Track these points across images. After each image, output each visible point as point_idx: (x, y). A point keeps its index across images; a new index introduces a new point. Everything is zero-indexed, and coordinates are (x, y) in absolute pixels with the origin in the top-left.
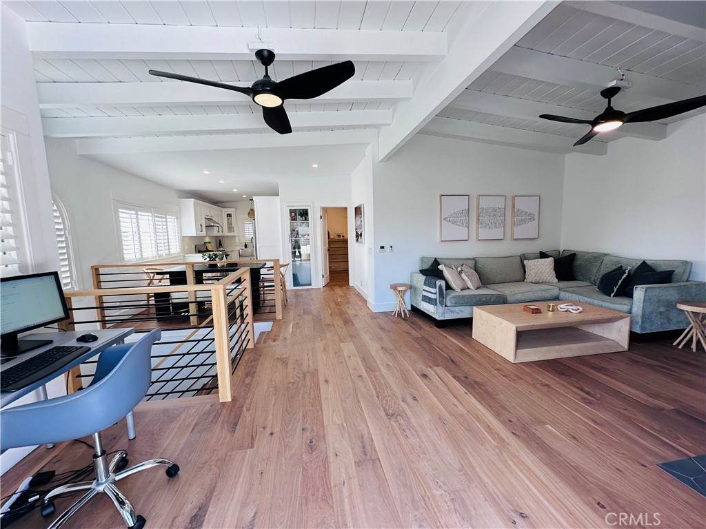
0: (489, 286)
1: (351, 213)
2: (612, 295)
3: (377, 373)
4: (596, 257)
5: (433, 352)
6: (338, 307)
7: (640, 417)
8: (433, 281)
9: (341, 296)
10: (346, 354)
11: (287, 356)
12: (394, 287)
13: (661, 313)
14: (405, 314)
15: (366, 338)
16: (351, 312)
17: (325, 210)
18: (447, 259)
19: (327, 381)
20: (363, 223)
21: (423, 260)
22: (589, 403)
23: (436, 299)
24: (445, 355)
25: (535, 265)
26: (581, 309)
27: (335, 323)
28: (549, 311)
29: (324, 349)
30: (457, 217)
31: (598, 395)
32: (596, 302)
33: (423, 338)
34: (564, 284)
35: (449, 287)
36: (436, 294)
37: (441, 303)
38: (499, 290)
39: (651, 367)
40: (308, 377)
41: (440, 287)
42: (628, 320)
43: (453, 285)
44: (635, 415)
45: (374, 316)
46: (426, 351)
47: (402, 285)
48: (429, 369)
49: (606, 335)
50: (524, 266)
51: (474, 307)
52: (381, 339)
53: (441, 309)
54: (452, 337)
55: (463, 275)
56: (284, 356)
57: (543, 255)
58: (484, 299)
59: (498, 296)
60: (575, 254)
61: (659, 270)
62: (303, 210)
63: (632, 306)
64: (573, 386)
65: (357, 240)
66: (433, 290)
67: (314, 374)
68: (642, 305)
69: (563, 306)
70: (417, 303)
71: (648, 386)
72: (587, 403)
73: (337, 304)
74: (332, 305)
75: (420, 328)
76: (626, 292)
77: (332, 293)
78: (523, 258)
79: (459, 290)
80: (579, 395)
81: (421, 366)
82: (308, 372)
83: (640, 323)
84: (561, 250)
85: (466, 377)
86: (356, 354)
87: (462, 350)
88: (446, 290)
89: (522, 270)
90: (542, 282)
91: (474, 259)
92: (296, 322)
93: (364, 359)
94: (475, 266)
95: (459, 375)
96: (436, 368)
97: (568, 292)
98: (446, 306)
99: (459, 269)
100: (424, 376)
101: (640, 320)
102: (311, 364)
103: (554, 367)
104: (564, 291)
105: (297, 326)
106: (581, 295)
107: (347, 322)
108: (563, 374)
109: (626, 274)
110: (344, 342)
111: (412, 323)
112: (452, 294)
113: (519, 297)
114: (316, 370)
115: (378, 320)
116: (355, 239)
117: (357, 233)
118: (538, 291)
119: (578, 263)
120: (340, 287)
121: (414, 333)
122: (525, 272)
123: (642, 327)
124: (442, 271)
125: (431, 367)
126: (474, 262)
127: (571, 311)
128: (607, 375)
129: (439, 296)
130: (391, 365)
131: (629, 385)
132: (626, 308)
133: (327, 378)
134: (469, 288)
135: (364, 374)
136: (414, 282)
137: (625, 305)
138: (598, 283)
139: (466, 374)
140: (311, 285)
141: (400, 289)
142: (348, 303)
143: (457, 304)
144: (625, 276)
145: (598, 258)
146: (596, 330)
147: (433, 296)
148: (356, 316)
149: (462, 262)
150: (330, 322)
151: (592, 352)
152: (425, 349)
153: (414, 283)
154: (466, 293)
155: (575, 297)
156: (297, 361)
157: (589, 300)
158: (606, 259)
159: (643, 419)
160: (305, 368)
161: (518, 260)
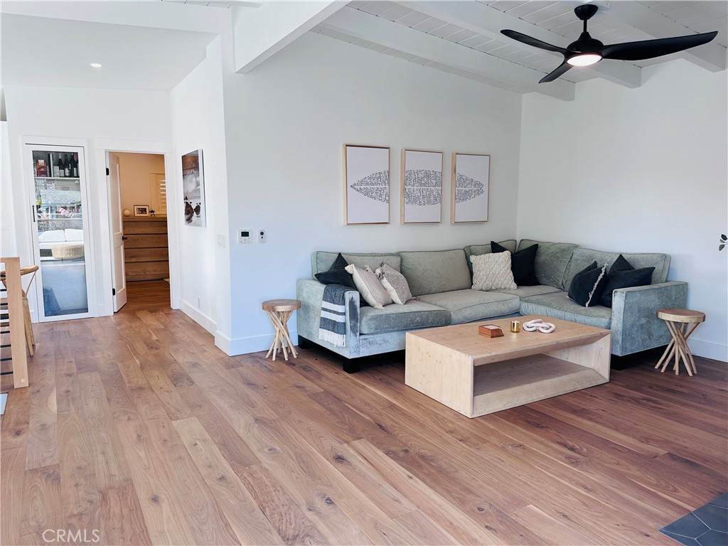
0: (422, 298)
1: (173, 168)
2: (587, 305)
3: (254, 467)
4: (564, 250)
5: (346, 416)
6: (154, 352)
7: (634, 471)
8: (339, 292)
9: (157, 330)
10: (186, 440)
11: (57, 462)
12: (269, 306)
13: (642, 326)
14: (290, 354)
15: (222, 404)
16: (183, 359)
17: (115, 157)
18: (359, 255)
19: (155, 499)
20: (201, 187)
21: (318, 256)
22: (575, 463)
23: (345, 324)
24: (368, 418)
25: (486, 263)
26: (553, 327)
27: (152, 383)
28: (514, 332)
29: (139, 436)
30: (372, 184)
31: (585, 450)
32: (568, 315)
33: (327, 393)
34: (525, 291)
35: (364, 303)
36: (344, 314)
37: (354, 329)
38: (439, 303)
39: (637, 401)
40: (113, 496)
41: (352, 302)
42: (608, 338)
43: (370, 298)
44: (629, 470)
45: (232, 363)
46: (336, 415)
47: (283, 302)
48: (345, 445)
49: (584, 363)
50: (470, 265)
51: (407, 333)
52: (252, 405)
53: (353, 339)
54: (374, 386)
55: (385, 282)
56: (48, 463)
57: (496, 248)
58: (418, 318)
59: (438, 313)
60: (536, 246)
61: (638, 267)
62: (65, 154)
63: (610, 319)
64: (553, 441)
65: (189, 220)
66: (340, 308)
67: (126, 489)
68: (622, 317)
69: (530, 324)
70: (310, 333)
71: (636, 427)
72: (573, 463)
73: (151, 346)
74: (141, 348)
75: (319, 375)
76: (603, 300)
77: (136, 324)
78: (468, 252)
79: (381, 307)
80: (561, 453)
81: (331, 442)
82: (111, 488)
83: (620, 342)
84: (518, 240)
85: (406, 451)
86: (208, 437)
87: (392, 406)
88: (361, 307)
89: (468, 270)
90: (496, 289)
91: (398, 254)
92: (64, 389)
93: (224, 446)
94: (401, 265)
95: (393, 448)
96: (356, 443)
97: (532, 302)
98: (361, 334)
99: (378, 271)
100: (339, 459)
101: (620, 338)
102: (115, 471)
103: (525, 416)
104: (527, 301)
105: (66, 397)
106: (549, 305)
107: (178, 379)
108: (538, 426)
109: (603, 274)
110: (177, 419)
111: (304, 369)
112: (371, 313)
113: (468, 313)
114: (129, 481)
115: (240, 369)
116: (183, 217)
117: (188, 206)
118: (493, 303)
119: (542, 258)
120: (151, 312)
121: (309, 385)
122: (471, 274)
123: (623, 347)
124: (351, 275)
125: (348, 443)
126: (399, 259)
127: (542, 330)
128: (590, 419)
129: (351, 319)
130: (278, 448)
131: (617, 429)
132: (605, 321)
133: (155, 492)
134: (393, 303)
135: (230, 473)
136: (305, 295)
137: (603, 317)
138: (568, 287)
139: (405, 445)
140: (86, 310)
141: (280, 309)
142: (174, 341)
143: (379, 330)
144: (600, 277)
145: (567, 251)
146: (571, 357)
147: (340, 319)
148: (195, 365)
149: (380, 259)
150: (141, 382)
151: (569, 389)
152: (332, 412)
153: (305, 297)
154: (391, 310)
155: (542, 309)
156: (80, 468)
157: (559, 313)
158: (577, 253)
159: (638, 473)
160: (102, 481)
161: (462, 254)
